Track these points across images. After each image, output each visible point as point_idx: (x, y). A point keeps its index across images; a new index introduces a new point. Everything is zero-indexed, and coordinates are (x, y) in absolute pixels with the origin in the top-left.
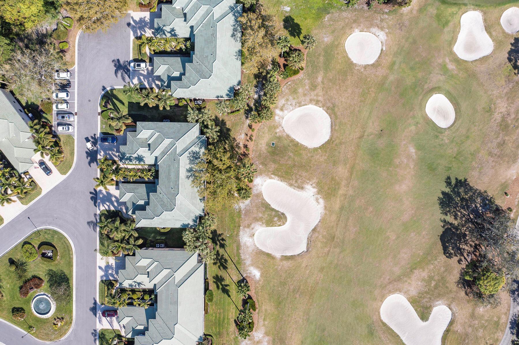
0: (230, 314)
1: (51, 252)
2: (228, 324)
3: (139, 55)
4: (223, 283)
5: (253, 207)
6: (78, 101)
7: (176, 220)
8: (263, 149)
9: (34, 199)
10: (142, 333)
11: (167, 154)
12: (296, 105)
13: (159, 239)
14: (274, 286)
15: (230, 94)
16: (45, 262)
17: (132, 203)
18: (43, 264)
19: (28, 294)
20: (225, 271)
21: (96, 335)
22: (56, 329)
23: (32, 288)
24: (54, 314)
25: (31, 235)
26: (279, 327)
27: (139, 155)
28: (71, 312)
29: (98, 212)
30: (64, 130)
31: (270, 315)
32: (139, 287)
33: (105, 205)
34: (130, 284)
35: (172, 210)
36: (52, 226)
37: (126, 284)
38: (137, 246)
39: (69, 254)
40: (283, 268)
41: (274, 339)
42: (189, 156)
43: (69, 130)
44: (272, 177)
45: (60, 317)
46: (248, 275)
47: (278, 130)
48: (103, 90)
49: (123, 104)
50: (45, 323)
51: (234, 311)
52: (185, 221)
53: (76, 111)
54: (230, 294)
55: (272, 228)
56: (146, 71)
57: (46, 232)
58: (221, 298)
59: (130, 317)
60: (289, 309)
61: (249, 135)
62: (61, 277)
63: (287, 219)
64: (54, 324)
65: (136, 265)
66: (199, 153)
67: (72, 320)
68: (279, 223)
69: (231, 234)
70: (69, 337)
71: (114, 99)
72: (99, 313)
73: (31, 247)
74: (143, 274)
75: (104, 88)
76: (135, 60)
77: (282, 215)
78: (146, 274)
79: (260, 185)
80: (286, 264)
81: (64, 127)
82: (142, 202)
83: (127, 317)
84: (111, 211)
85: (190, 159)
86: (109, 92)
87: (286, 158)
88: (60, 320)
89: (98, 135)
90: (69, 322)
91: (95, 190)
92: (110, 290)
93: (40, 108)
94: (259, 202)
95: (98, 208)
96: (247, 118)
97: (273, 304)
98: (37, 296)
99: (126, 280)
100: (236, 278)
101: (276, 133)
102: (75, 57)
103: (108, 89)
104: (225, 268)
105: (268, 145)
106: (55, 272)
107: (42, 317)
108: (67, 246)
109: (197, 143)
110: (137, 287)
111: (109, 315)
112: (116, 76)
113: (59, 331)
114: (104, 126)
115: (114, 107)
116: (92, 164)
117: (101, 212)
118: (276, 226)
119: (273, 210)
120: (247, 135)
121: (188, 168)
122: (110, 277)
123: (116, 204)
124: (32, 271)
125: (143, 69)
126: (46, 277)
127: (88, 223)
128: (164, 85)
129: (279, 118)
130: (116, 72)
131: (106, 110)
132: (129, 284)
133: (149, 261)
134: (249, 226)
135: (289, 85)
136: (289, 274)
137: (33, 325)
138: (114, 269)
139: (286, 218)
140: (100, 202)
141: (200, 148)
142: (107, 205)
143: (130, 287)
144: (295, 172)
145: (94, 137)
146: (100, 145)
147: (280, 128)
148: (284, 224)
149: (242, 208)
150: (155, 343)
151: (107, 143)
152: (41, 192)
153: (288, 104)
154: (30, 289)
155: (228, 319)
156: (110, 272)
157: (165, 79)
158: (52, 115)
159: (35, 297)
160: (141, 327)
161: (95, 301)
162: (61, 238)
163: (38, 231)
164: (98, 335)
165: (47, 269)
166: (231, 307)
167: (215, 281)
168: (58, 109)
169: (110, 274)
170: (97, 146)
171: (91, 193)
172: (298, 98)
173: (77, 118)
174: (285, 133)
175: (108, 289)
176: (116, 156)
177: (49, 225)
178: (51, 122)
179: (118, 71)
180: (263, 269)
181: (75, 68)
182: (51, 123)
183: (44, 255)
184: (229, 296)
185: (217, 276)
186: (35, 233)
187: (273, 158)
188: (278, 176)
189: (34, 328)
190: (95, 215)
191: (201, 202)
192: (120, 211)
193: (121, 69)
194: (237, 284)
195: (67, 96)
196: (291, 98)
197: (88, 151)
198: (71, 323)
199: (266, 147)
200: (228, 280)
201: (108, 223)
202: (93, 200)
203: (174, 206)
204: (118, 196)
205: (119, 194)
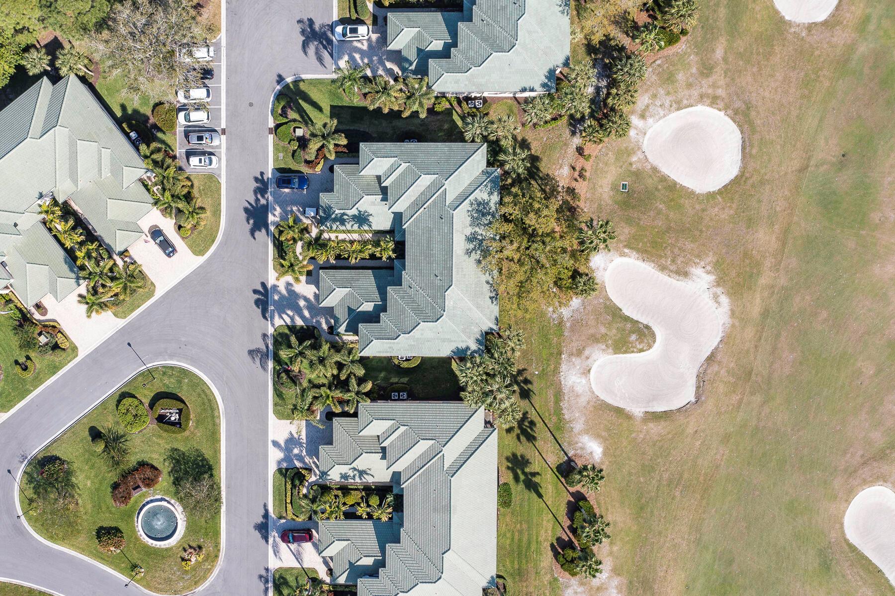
0: (542, 532)
1: (177, 413)
2: (539, 552)
3: (353, 10)
4: (527, 470)
5: (588, 314)
6: (227, 105)
7: (444, 340)
8: (606, 196)
9: (139, 307)
10: (372, 572)
11: (425, 206)
12: (671, 106)
13: (396, 383)
14: (630, 474)
15: (549, 83)
16: (165, 434)
17: (347, 310)
18: (160, 436)
19: (130, 498)
20: (531, 444)
21: (267, 581)
22: (187, 568)
23: (138, 487)
24: (182, 538)
25: (135, 379)
26: (640, 558)
27: (360, 212)
28: (217, 534)
29: (271, 331)
30: (203, 164)
31: (623, 533)
32: (361, 479)
33: (285, 316)
34: (343, 473)
35: (438, 319)
36: (178, 361)
37: (335, 475)
38: (364, 394)
39: (213, 417)
40: (648, 437)
41: (631, 582)
42: (470, 209)
43: (210, 164)
44: (624, 253)
45: (194, 545)
46: (578, 452)
47: (634, 159)
48: (279, 82)
49: (320, 109)
50: (163, 557)
51: (550, 526)
52: (462, 341)
53: (223, 126)
54: (542, 491)
55: (625, 355)
56: (365, 43)
57: (164, 373)
58: (523, 500)
59: (344, 540)
60: (660, 521)
61: (578, 169)
62: (197, 464)
63: (655, 338)
64: (183, 559)
65: (360, 434)
66: (487, 203)
67: (219, 550)
68: (640, 347)
69: (543, 370)
70: (212, 585)
71: (300, 101)
72: (274, 536)
73: (136, 402)
74: (372, 453)
75: (280, 79)
76: (343, 21)
77: (645, 330)
78: (378, 453)
79: (601, 269)
80: (655, 429)
81: (203, 158)
82: (368, 307)
83: (339, 540)
84: (298, 328)
85: (472, 217)
86: (291, 85)
87: (652, 214)
88: (195, 550)
89: (269, 174)
90: (213, 555)
91: (263, 285)
92: (297, 488)
93: (150, 121)
94: (600, 304)
95: (269, 322)
96: (573, 133)
97: (628, 511)
98: (148, 503)
99: (336, 466)
100: (554, 459)
101: (631, 164)
102: (220, 17)
103: (289, 80)
104: (531, 438)
105: (614, 188)
106: (184, 454)
107: (158, 546)
108: (209, 400)
109: (485, 183)
110: (358, 480)
111: (296, 540)
112: (305, 53)
113: (193, 573)
114: (281, 155)
115: (302, 117)
116: (257, 234)
117: (275, 330)
118: (633, 352)
119: (627, 319)
120: (574, 168)
121: (468, 234)
122: (296, 462)
123: (306, 313)
124: (136, 453)
125: (361, 38)
126: (167, 464)
127: (251, 352)
128: (410, 68)
129: (638, 134)
130: (305, 46)
131: (286, 123)
132: (341, 474)
133: (388, 424)
134: (579, 353)
135: (659, 65)
136: (661, 448)
137: (139, 562)
138: (305, 445)
139: (653, 335)
140: (274, 310)
141: (491, 193)
142: (288, 315)
143: (343, 480)
144: (670, 241)
145: (260, 177)
146: (274, 194)
147: (639, 154)
148: (650, 347)
149: (565, 317)
150: (401, 592)
151: (287, 190)
152: (153, 291)
153: (655, 105)
154: (134, 489)
155: (537, 542)
156: (296, 451)
157: (412, 55)
158: (175, 134)
159: (144, 506)
160: (368, 561)
161: (267, 511)
162: (197, 383)
163: (150, 371)
164: (270, 579)
165: (168, 447)
166: (545, 518)
167: (510, 466)
168: (190, 121)
169: (296, 455)
170: (266, 196)
171: (255, 291)
172: (675, 92)
173: (226, 139)
174: (650, 163)
175: (294, 486)
177: (171, 359)
178: (173, 148)
179: (308, 44)
180: (607, 440)
181: (220, 39)
182: (173, 151)
183: (161, 419)
184: (540, 496)
185: (514, 455)
186: (142, 374)
187: (626, 214)
188: (638, 251)
189: (141, 568)
190: (265, 336)
191: (492, 302)
192: (314, 328)
193: (316, 39)
194: (555, 470)
195: (208, 96)
196: (662, 92)
197: (249, 207)
198: (217, 556)
199: (611, 193)
200: (537, 463)
201: (305, 348)
202: (260, 307)
203: (442, 312)
204: (312, 298)
205: (315, 293)
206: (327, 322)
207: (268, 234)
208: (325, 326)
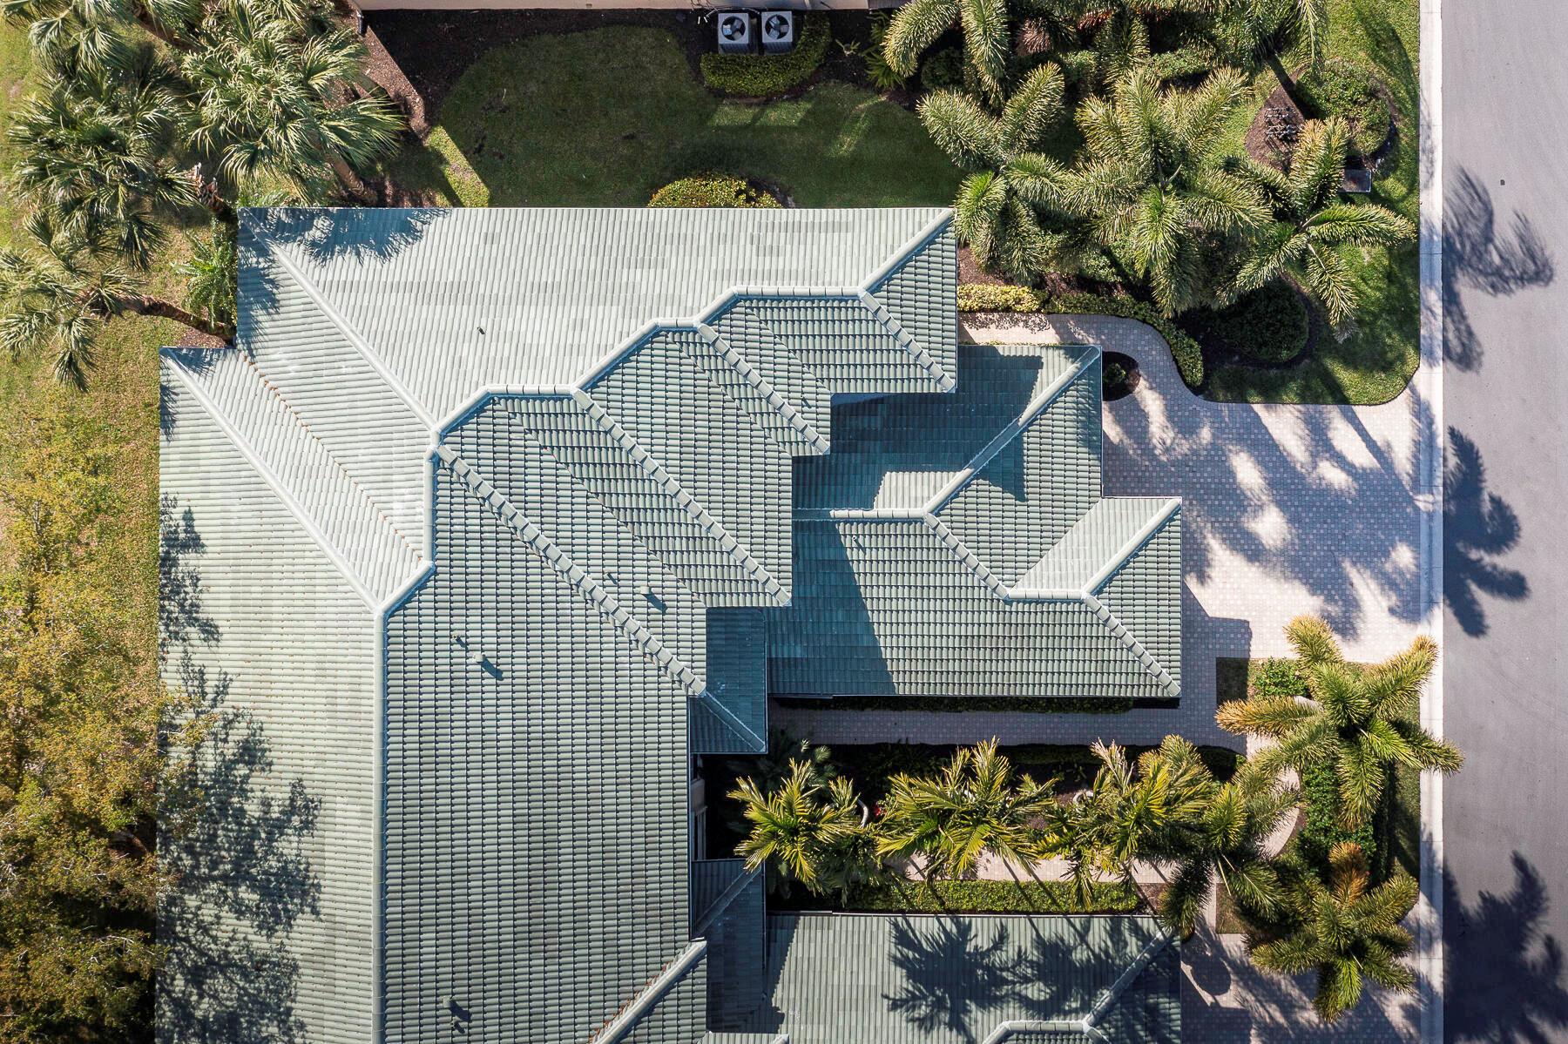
7: (456, 292)
17: (1031, 477)
29: (1431, 380)
33: (1361, 456)
35: (478, 409)
84: (1290, 394)
91: (1472, 623)
95: (1440, 427)
116: (1505, 886)
117: (1407, 380)
123: (1247, 472)
127: (1538, 272)
140: (1416, 485)
142: (1340, 460)
171: (1514, 587)
176: (1249, 977)
190: (1464, 356)
192: (1204, 392)
201: (1270, 247)
202: (1487, 507)
203: (448, 454)
204: (1218, 551)
205: (1202, 578)
206: (1135, 422)
207: (1448, 881)
208: (1150, 400)
